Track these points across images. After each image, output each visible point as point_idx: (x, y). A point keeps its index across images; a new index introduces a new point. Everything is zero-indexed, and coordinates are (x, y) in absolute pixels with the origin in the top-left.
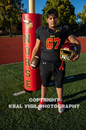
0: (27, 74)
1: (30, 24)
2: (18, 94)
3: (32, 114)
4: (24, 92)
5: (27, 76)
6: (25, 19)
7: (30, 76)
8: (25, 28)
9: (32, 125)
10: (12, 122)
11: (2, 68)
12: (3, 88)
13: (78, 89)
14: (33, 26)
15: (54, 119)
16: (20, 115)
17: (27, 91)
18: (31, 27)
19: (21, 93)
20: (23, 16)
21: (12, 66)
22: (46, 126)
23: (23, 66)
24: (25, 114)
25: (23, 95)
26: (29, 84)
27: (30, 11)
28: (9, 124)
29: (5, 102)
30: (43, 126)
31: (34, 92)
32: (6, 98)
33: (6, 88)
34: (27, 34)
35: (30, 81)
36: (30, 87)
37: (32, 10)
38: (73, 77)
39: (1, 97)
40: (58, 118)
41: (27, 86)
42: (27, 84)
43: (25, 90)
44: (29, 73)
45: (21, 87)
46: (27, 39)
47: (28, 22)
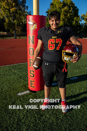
0: (31, 75)
2: (22, 94)
3: (36, 113)
4: (28, 92)
5: (31, 76)
6: (30, 21)
7: (34, 76)
8: (29, 30)
9: (36, 124)
10: (16, 120)
11: (7, 68)
12: (8, 88)
13: (81, 89)
14: (37, 27)
15: (57, 119)
16: (24, 114)
17: (31, 91)
18: (35, 28)
19: (25, 93)
20: (27, 18)
21: (16, 67)
22: (50, 125)
23: (27, 67)
24: (30, 113)
25: (27, 95)
26: (33, 84)
27: (35, 13)
28: (13, 123)
29: (10, 101)
30: (47, 125)
31: (38, 92)
32: (10, 98)
33: (10, 88)
34: (31, 36)
35: (34, 82)
36: (34, 87)
37: (36, 12)
40: (61, 117)
41: (31, 86)
42: (31, 84)
43: (29, 90)
44: (33, 73)
45: (25, 87)
46: (31, 40)
47: (32, 23)
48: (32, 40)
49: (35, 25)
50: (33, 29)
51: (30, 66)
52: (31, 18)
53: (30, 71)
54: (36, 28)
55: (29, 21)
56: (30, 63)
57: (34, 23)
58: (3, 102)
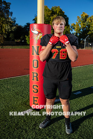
0: (34, 90)
1: (40, 35)
2: (25, 113)
4: (30, 110)
5: (34, 92)
7: (37, 92)
8: (33, 39)
12: (5, 107)
18: (40, 38)
19: (27, 111)
21: (8, 82)
26: (36, 101)
29: (12, 122)
32: (11, 118)
33: (8, 106)
35: (37, 98)
36: (37, 104)
37: (41, 20)
38: (80, 92)
39: (6, 117)
41: (34, 103)
42: (34, 101)
44: (37, 88)
45: (26, 104)
46: (35, 51)
50: (38, 39)
51: (33, 80)
53: (34, 86)
56: (34, 76)
58: (3, 124)
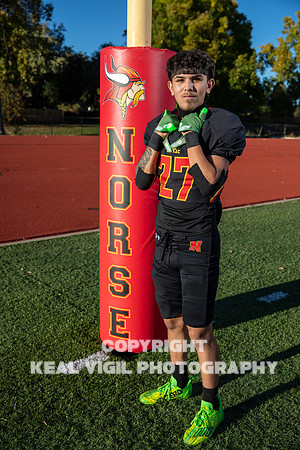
5: (115, 293)
6: (116, 69)
14: (146, 96)
18: (137, 99)
21: (29, 253)
26: (122, 324)
34: (119, 128)
36: (127, 336)
37: (141, 35)
41: (114, 332)
42: (115, 323)
44: (123, 278)
45: (86, 335)
46: (119, 147)
47: (125, 80)
48: (123, 144)
49: (137, 88)
50: (129, 102)
51: (112, 248)
52: (119, 57)
53: (113, 270)
54: (142, 98)
55: (110, 71)
56: (113, 237)
57: (133, 80)
